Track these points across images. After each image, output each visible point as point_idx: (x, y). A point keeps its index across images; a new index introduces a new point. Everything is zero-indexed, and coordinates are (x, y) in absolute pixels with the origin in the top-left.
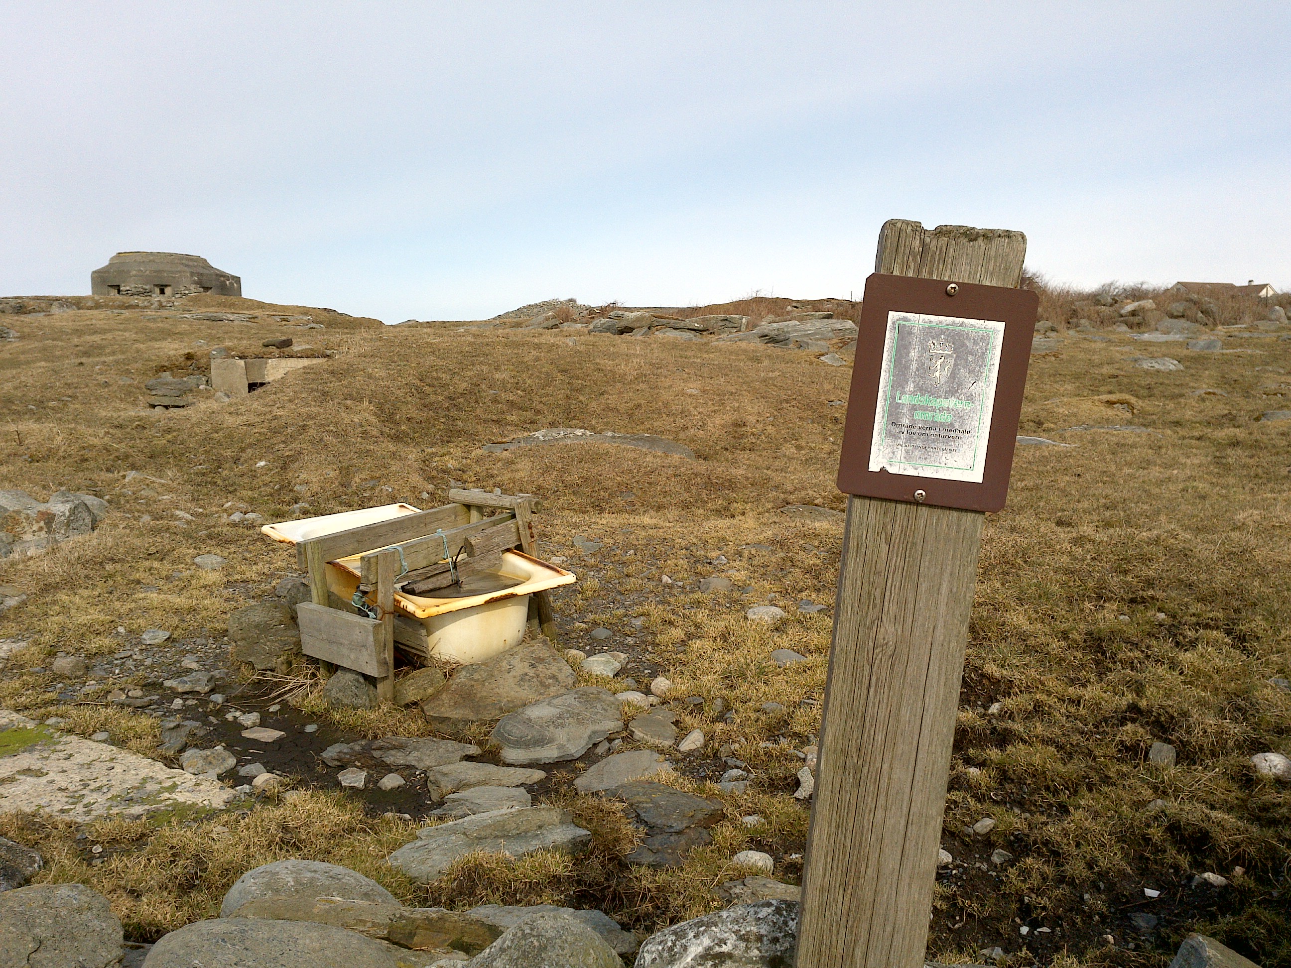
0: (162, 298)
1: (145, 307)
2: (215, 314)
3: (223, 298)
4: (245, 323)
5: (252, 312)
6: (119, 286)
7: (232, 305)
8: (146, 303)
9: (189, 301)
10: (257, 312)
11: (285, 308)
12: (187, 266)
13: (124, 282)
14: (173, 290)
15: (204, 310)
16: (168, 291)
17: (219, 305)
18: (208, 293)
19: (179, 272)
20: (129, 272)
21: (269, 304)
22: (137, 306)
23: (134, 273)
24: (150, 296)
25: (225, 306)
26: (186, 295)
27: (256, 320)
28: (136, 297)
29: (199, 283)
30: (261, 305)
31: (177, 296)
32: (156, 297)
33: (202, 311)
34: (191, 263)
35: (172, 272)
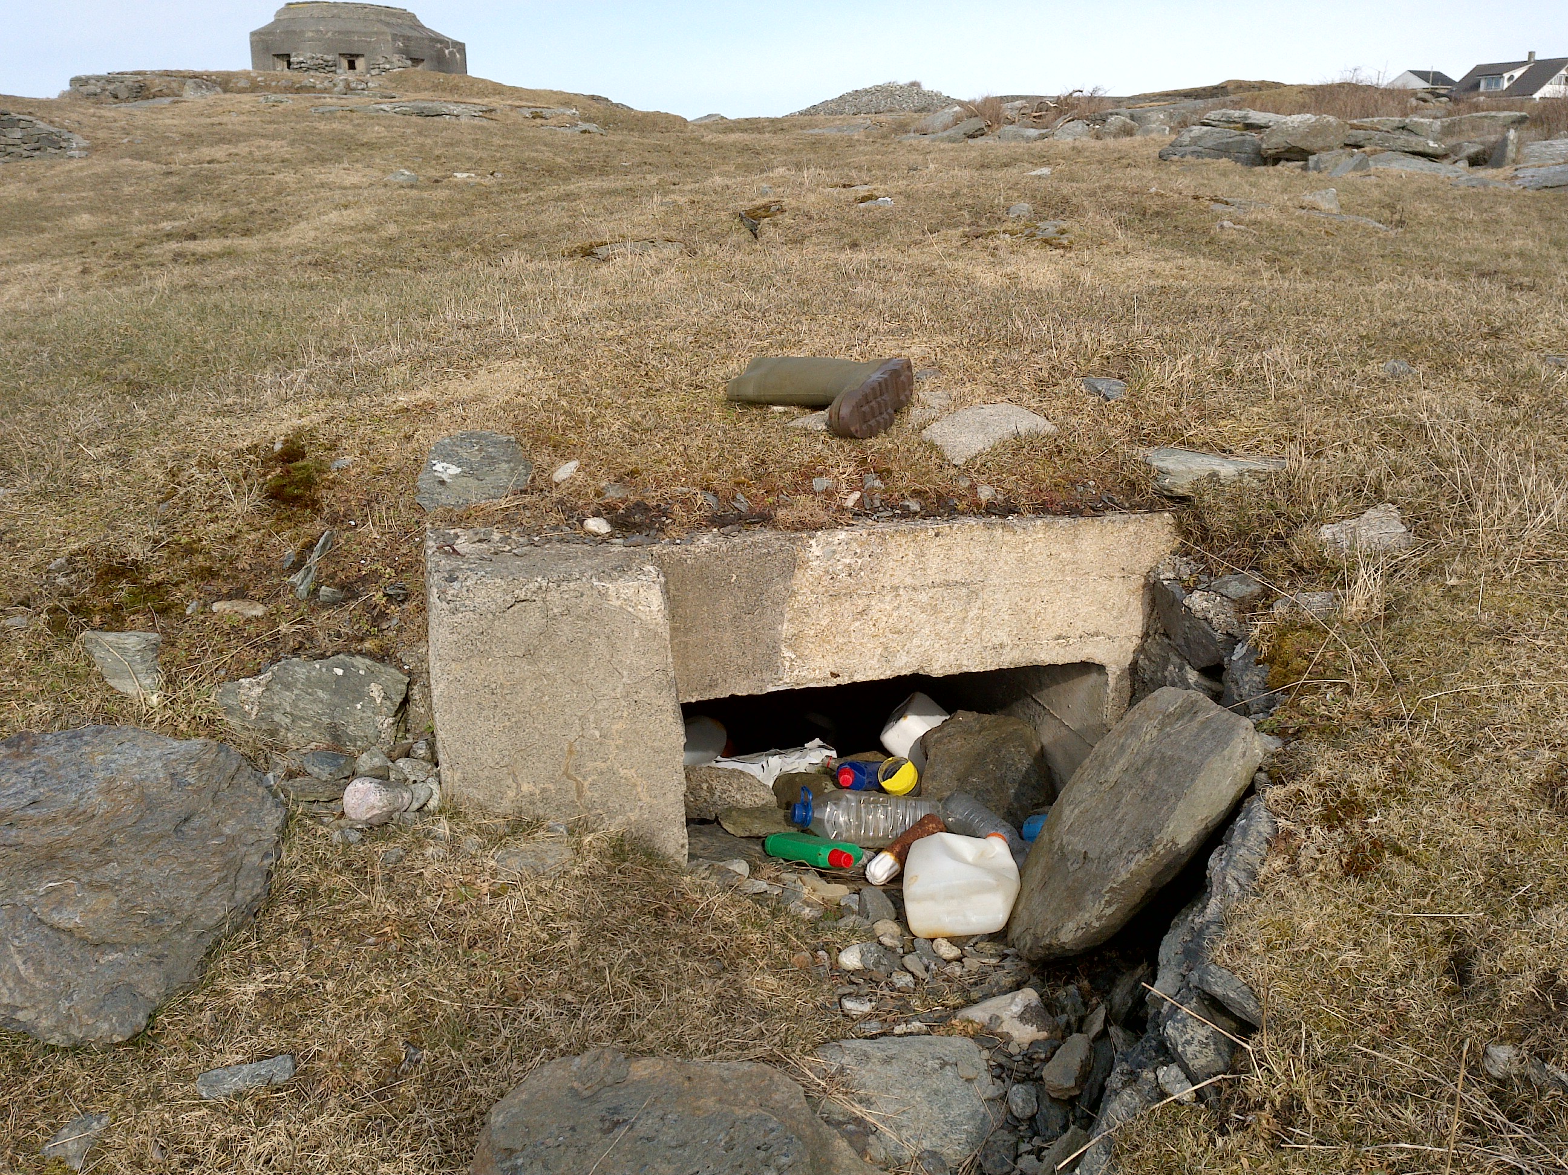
0: (351, 76)
1: (325, 90)
2: (430, 105)
3: (441, 77)
4: (476, 121)
5: (486, 101)
6: (288, 56)
7: (454, 89)
8: (326, 83)
9: (390, 81)
10: (494, 102)
11: (534, 94)
12: (388, 24)
13: (296, 49)
14: (368, 63)
15: (412, 95)
16: (360, 63)
17: (435, 87)
18: (419, 68)
19: (376, 33)
20: (302, 32)
21: (510, 88)
22: (312, 88)
23: (310, 34)
24: (334, 72)
25: (444, 90)
26: (386, 70)
27: (493, 115)
28: (312, 73)
29: (406, 52)
30: (498, 90)
31: (373, 72)
32: (343, 74)
33: (409, 99)
34: (394, 20)
35: (365, 34)
